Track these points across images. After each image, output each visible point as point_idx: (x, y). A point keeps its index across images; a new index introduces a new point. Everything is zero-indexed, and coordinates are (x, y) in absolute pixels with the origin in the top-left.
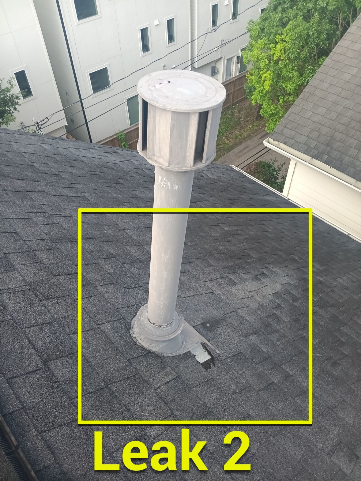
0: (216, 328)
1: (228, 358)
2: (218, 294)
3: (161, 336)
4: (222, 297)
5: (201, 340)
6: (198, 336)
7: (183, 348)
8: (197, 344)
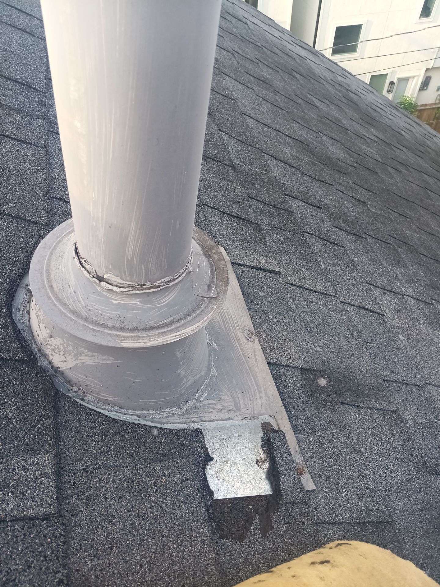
0: (343, 404)
1: (334, 523)
2: (392, 326)
3: (86, 320)
4: (401, 337)
5: (270, 416)
6: (271, 397)
7: (185, 409)
8: (249, 421)
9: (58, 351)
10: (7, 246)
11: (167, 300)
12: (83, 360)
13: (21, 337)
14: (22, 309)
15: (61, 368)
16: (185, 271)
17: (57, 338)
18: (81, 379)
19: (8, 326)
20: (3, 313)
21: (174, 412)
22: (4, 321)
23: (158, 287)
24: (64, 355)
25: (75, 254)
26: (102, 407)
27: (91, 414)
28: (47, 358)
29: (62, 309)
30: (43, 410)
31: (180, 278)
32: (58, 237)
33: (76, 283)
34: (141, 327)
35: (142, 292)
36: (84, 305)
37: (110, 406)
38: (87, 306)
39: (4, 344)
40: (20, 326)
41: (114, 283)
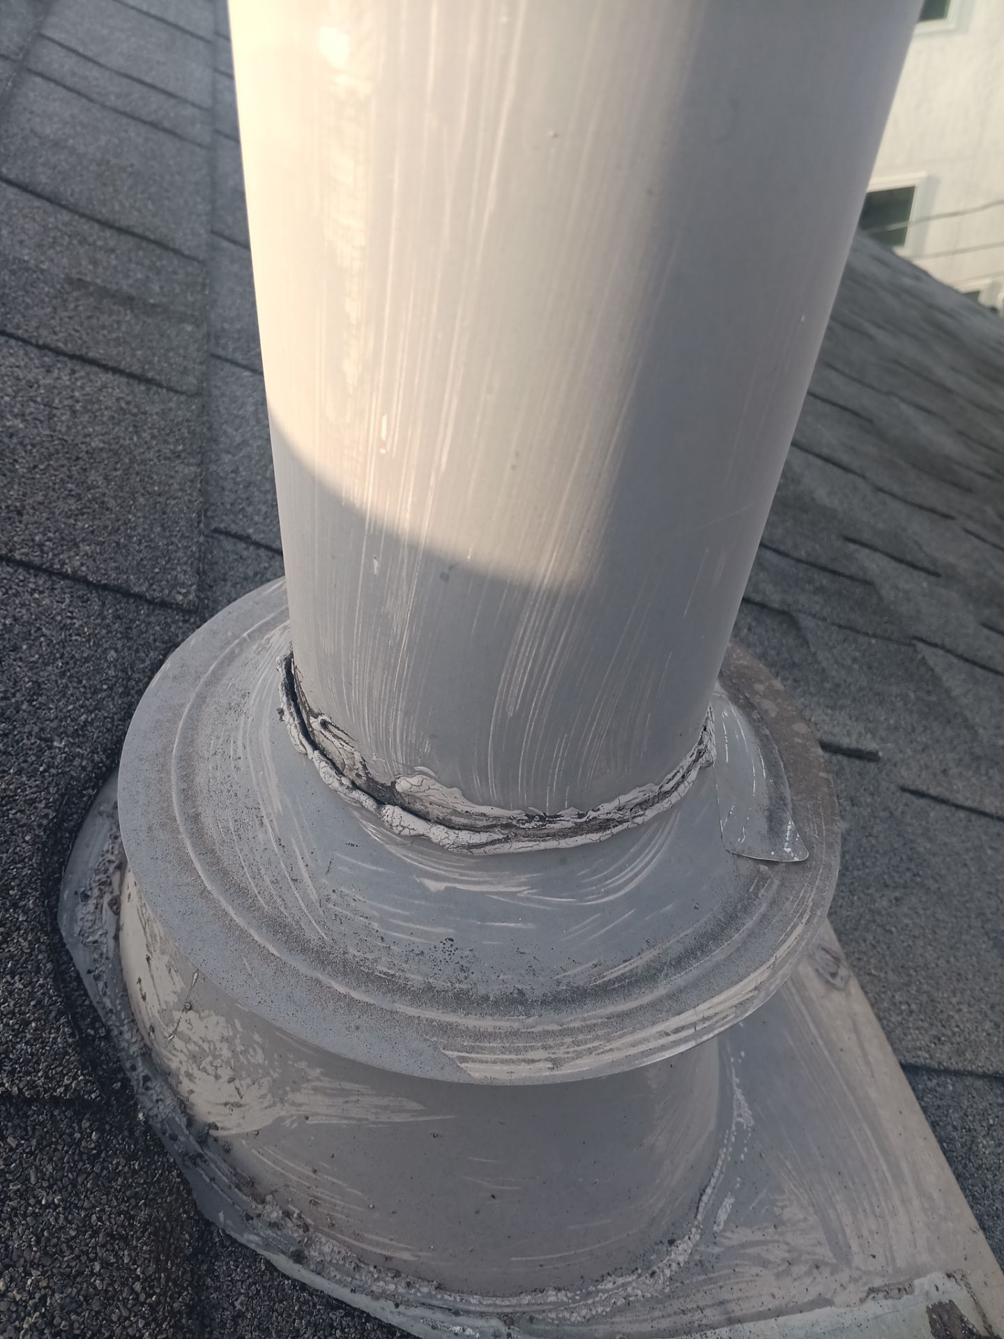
5: (949, 1276)
6: (936, 1195)
7: (668, 1272)
8: (884, 1302)
9: (211, 1063)
10: (63, 674)
11: (631, 879)
12: (303, 1108)
13: (81, 1005)
14: (96, 892)
15: (222, 1128)
16: (695, 761)
17: (209, 1016)
18: (294, 1178)
19: (38, 962)
20: (25, 913)
21: (629, 1289)
22: (25, 944)
23: (604, 825)
24: (231, 1080)
25: (285, 699)
26: (374, 1288)
27: (332, 1326)
28: (170, 1087)
29: (232, 913)
30: (147, 1325)
31: (681, 788)
32: (229, 643)
33: (285, 807)
34: (538, 993)
35: (543, 845)
36: (314, 896)
37: (403, 1284)
38: (328, 900)
39: (15, 1036)
40: (82, 959)
41: (435, 812)
